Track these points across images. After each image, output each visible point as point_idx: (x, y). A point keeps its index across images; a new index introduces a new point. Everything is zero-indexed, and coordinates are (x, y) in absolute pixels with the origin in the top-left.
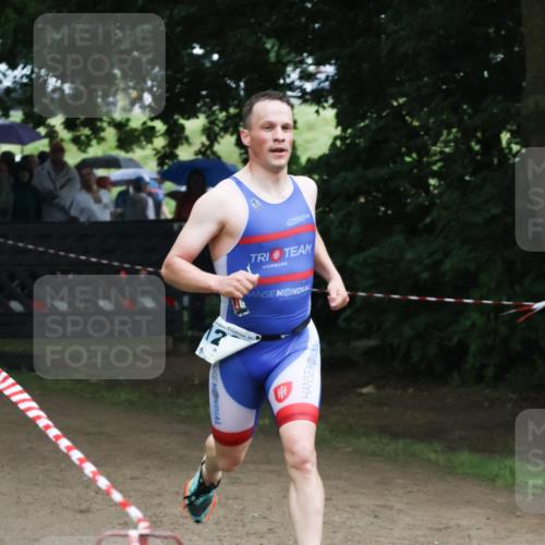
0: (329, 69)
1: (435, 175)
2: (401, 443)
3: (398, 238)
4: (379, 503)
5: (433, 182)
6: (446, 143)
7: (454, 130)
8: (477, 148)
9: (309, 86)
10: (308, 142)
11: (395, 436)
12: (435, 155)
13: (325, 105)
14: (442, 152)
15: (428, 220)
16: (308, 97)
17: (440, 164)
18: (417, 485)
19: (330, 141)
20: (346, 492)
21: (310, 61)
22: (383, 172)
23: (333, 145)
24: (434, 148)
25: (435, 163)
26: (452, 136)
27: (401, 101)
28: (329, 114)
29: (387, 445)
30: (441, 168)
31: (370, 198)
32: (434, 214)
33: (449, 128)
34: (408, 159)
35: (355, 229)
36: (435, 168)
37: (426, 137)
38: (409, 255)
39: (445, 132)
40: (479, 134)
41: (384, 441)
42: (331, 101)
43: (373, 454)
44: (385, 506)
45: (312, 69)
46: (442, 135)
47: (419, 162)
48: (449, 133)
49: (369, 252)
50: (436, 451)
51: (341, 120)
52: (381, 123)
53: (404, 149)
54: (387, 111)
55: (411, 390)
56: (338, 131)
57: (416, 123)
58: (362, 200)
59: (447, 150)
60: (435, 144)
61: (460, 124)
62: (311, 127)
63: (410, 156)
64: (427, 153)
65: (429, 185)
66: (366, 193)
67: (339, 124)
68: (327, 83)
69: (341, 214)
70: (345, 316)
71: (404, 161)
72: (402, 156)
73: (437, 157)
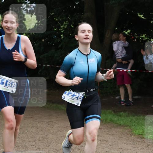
2: (55, 105)
3: (53, 50)
4: (49, 121)
5: (62, 35)
6: (65, 25)
7: (67, 22)
8: (73, 27)
11: (53, 103)
12: (62, 28)
14: (64, 28)
17: (63, 31)
18: (59, 116)
20: (41, 118)
21: (29, 2)
22: (49, 33)
24: (62, 26)
25: (62, 30)
26: (66, 24)
27: (53, 14)
30: (64, 32)
31: (45, 40)
32: (62, 44)
33: (65, 21)
34: (55, 29)
35: (42, 48)
36: (62, 32)
37: (60, 24)
38: (56, 55)
40: (73, 23)
41: (51, 104)
44: (51, 121)
46: (63, 23)
47: (58, 30)
49: (45, 54)
50: (64, 107)
52: (48, 20)
53: (54, 27)
54: (50, 16)
55: (57, 91)
57: (57, 20)
58: (43, 40)
59: (65, 27)
61: (68, 20)
64: (60, 28)
69: (38, 44)
70: (40, 71)
71: (54, 30)
72: (54, 28)
73: (63, 29)
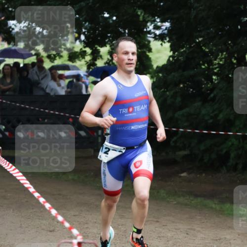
0: (167, 24)
1: (215, 74)
2: (199, 199)
3: (198, 104)
4: (189, 227)
5: (214, 77)
6: (221, 60)
7: (225, 53)
8: (235, 61)
9: (158, 32)
10: (157, 58)
11: (196, 196)
12: (215, 65)
13: (165, 41)
14: (219, 64)
15: (212, 95)
16: (157, 37)
17: (218, 69)
18: (206, 219)
19: (167, 58)
20: (173, 222)
21: (158, 20)
22: (192, 72)
23: (169, 60)
24: (215, 62)
25: (216, 68)
26: (223, 56)
27: (200, 39)
28: (167, 45)
29: (192, 200)
30: (218, 71)
31: (186, 85)
32: (215, 92)
33: (222, 52)
34: (203, 67)
35: (179, 99)
36: (215, 71)
37: (211, 57)
38: (203, 112)
39: (220, 54)
40: (236, 55)
41: (191, 198)
42: (168, 39)
43: (186, 205)
44: (191, 229)
45: (159, 24)
46: (219, 55)
47: (208, 69)
48: (222, 55)
49: (184, 111)
50: (215, 204)
51: (172, 48)
52: (191, 50)
53: (201, 62)
54: (194, 44)
55: (204, 175)
56: (171, 53)
57: (207, 50)
58: (181, 86)
59: (221, 62)
60: (216, 60)
61: (227, 50)
62: (159, 51)
63: (204, 65)
64: (212, 64)
65: (213, 79)
66: (184, 83)
67: (171, 50)
68: (166, 31)
69: (172, 92)
70: (173, 140)
71: (201, 68)
72: (201, 65)
73: (217, 66)
